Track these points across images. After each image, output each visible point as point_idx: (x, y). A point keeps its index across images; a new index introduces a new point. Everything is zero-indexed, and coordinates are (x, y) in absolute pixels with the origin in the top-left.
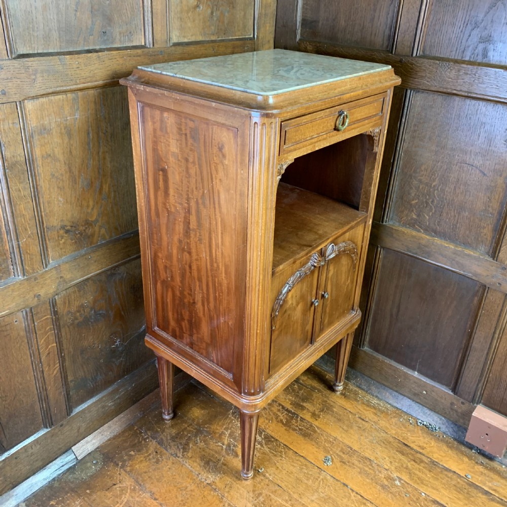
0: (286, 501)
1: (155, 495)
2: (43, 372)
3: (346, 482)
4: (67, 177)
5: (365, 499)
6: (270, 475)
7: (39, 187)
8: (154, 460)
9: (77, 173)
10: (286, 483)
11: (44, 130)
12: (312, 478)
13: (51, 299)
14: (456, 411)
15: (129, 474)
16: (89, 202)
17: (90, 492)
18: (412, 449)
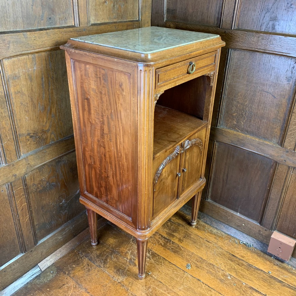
0: (165, 291)
1: (88, 290)
2: (19, 220)
3: (200, 278)
4: (30, 105)
5: (211, 288)
6: (155, 276)
7: (13, 111)
8: (87, 270)
9: (36, 102)
10: (165, 280)
11: (15, 77)
12: (180, 277)
13: (23, 177)
14: (262, 235)
15: (72, 279)
16: (44, 119)
17: (50, 290)
18: (237, 258)
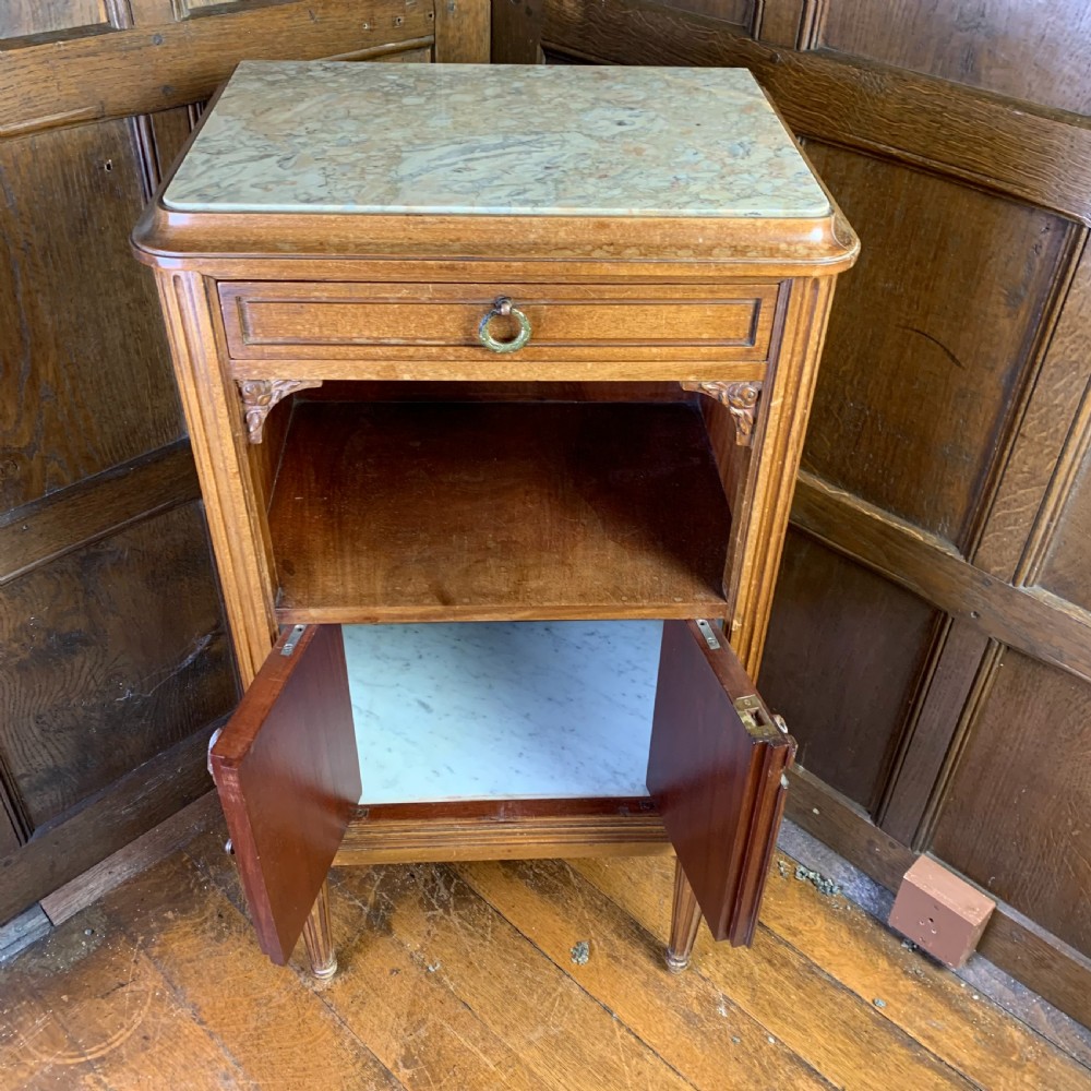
0: (475, 1041)
1: (202, 1013)
3: (611, 1004)
5: (644, 1044)
6: (451, 979)
8: (212, 935)
10: (481, 1000)
12: (540, 991)
14: (879, 859)
15: (155, 963)
16: (4, 408)
17: (69, 999)
18: (770, 933)
